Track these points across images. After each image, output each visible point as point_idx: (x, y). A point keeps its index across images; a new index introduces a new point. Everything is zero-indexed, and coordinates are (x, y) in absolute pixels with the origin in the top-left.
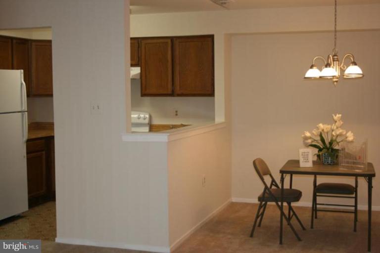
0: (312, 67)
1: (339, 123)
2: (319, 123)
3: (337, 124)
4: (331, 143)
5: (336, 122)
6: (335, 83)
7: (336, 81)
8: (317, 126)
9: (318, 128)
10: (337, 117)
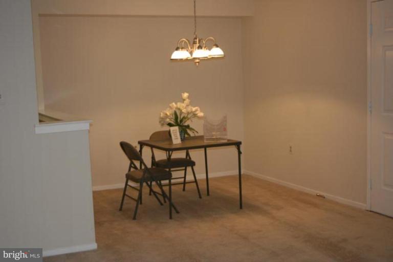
0: (177, 49)
1: (187, 101)
2: (172, 102)
3: (185, 102)
4: (181, 121)
5: (184, 100)
6: (197, 64)
7: (198, 62)
8: (171, 105)
9: (171, 108)
10: (186, 95)
